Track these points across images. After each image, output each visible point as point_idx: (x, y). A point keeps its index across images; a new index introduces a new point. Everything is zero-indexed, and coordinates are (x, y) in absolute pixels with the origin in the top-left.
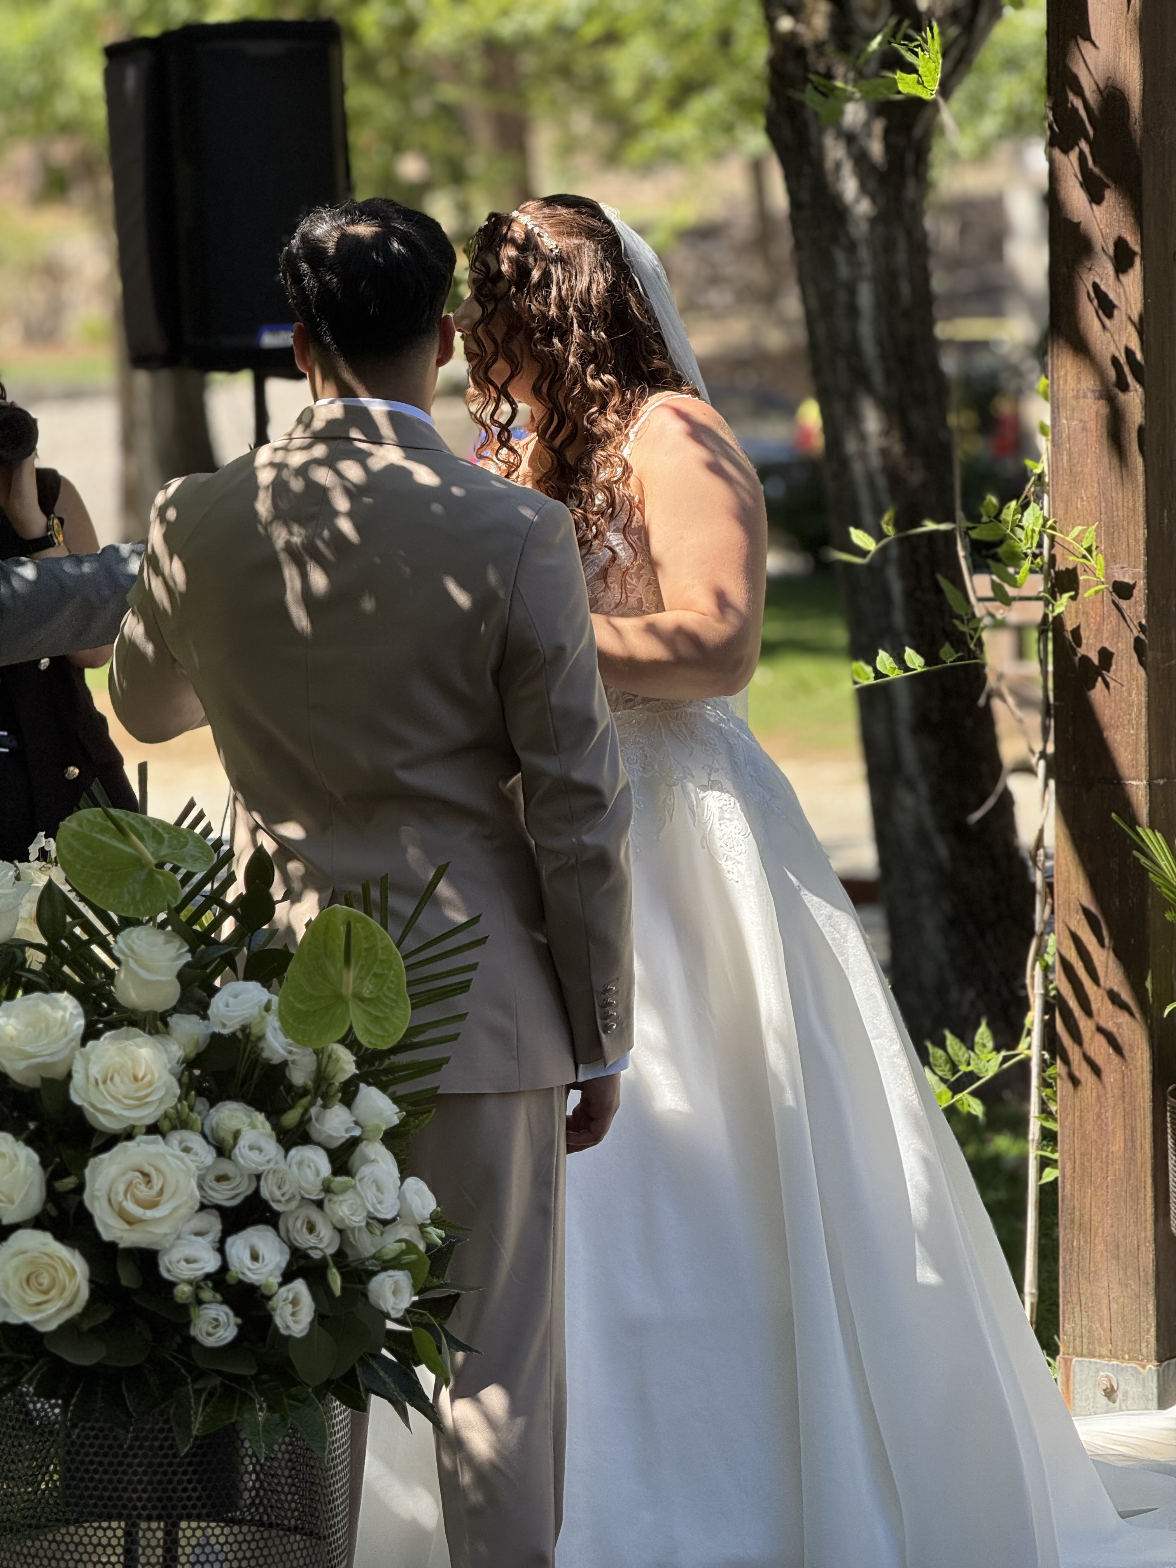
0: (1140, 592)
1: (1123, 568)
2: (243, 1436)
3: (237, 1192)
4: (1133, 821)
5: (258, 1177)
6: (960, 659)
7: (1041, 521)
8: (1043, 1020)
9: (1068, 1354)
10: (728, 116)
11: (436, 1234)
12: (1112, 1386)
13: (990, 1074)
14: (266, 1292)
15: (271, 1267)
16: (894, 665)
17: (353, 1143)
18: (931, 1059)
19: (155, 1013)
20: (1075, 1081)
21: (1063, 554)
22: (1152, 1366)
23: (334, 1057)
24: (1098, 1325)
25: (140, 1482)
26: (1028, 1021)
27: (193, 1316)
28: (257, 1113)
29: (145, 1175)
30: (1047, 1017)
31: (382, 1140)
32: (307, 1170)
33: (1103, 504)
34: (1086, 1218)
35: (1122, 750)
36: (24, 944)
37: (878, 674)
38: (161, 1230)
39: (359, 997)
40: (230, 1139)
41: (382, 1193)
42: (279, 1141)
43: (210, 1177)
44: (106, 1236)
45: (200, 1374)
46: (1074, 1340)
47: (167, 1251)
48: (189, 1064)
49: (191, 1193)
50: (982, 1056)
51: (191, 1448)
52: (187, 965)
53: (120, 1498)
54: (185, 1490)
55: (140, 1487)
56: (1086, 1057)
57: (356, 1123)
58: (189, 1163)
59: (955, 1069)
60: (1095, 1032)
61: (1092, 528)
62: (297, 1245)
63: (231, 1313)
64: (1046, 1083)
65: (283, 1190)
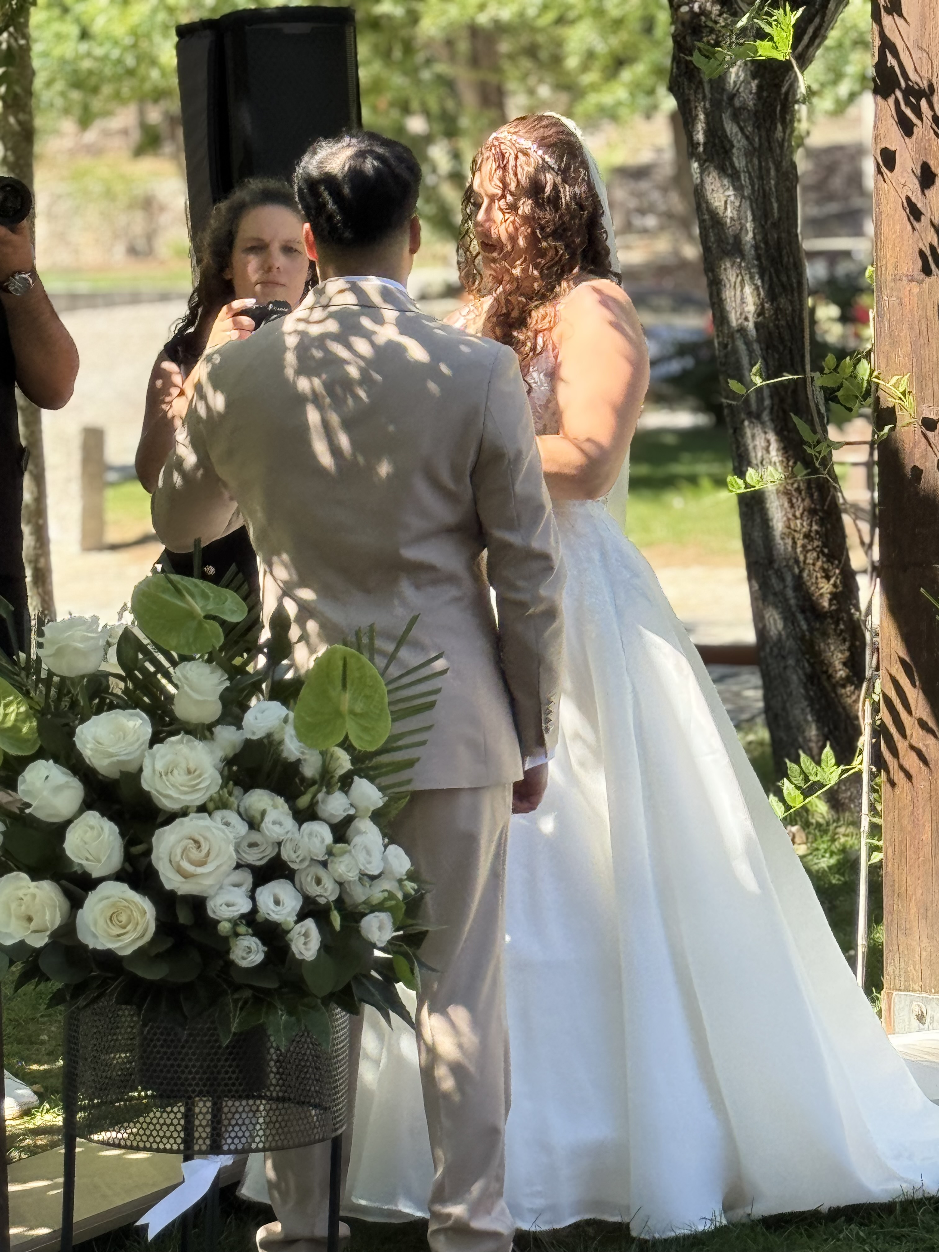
1: (929, 407)
2: (269, 1032)
3: (264, 854)
5: (279, 844)
6: (809, 474)
7: (869, 372)
8: (871, 743)
9: (890, 989)
10: (650, 82)
11: (410, 886)
12: (922, 1012)
13: (833, 783)
14: (285, 928)
15: (289, 909)
16: (758, 479)
17: (349, 820)
18: (789, 772)
19: (203, 724)
20: (893, 784)
21: (885, 397)
23: (335, 757)
24: (912, 968)
25: (194, 1066)
26: (860, 744)
27: (231, 945)
28: (279, 798)
29: (196, 842)
30: (874, 741)
31: (370, 817)
32: (315, 839)
33: (914, 360)
34: (903, 888)
36: (108, 675)
37: (747, 486)
38: (208, 882)
39: (353, 712)
40: (258, 816)
41: (370, 856)
42: (295, 818)
43: (244, 844)
44: (168, 886)
45: (238, 988)
46: (894, 979)
47: (215, 896)
48: (229, 762)
49: (229, 856)
50: (826, 770)
51: (230, 1042)
52: (227, 689)
53: (179, 1078)
54: (227, 1072)
55: (194, 1070)
56: (901, 767)
57: (352, 805)
58: (229, 834)
59: (806, 779)
60: (909, 750)
61: (906, 377)
62: (308, 893)
63: (260, 943)
64: (873, 790)
65: (298, 853)
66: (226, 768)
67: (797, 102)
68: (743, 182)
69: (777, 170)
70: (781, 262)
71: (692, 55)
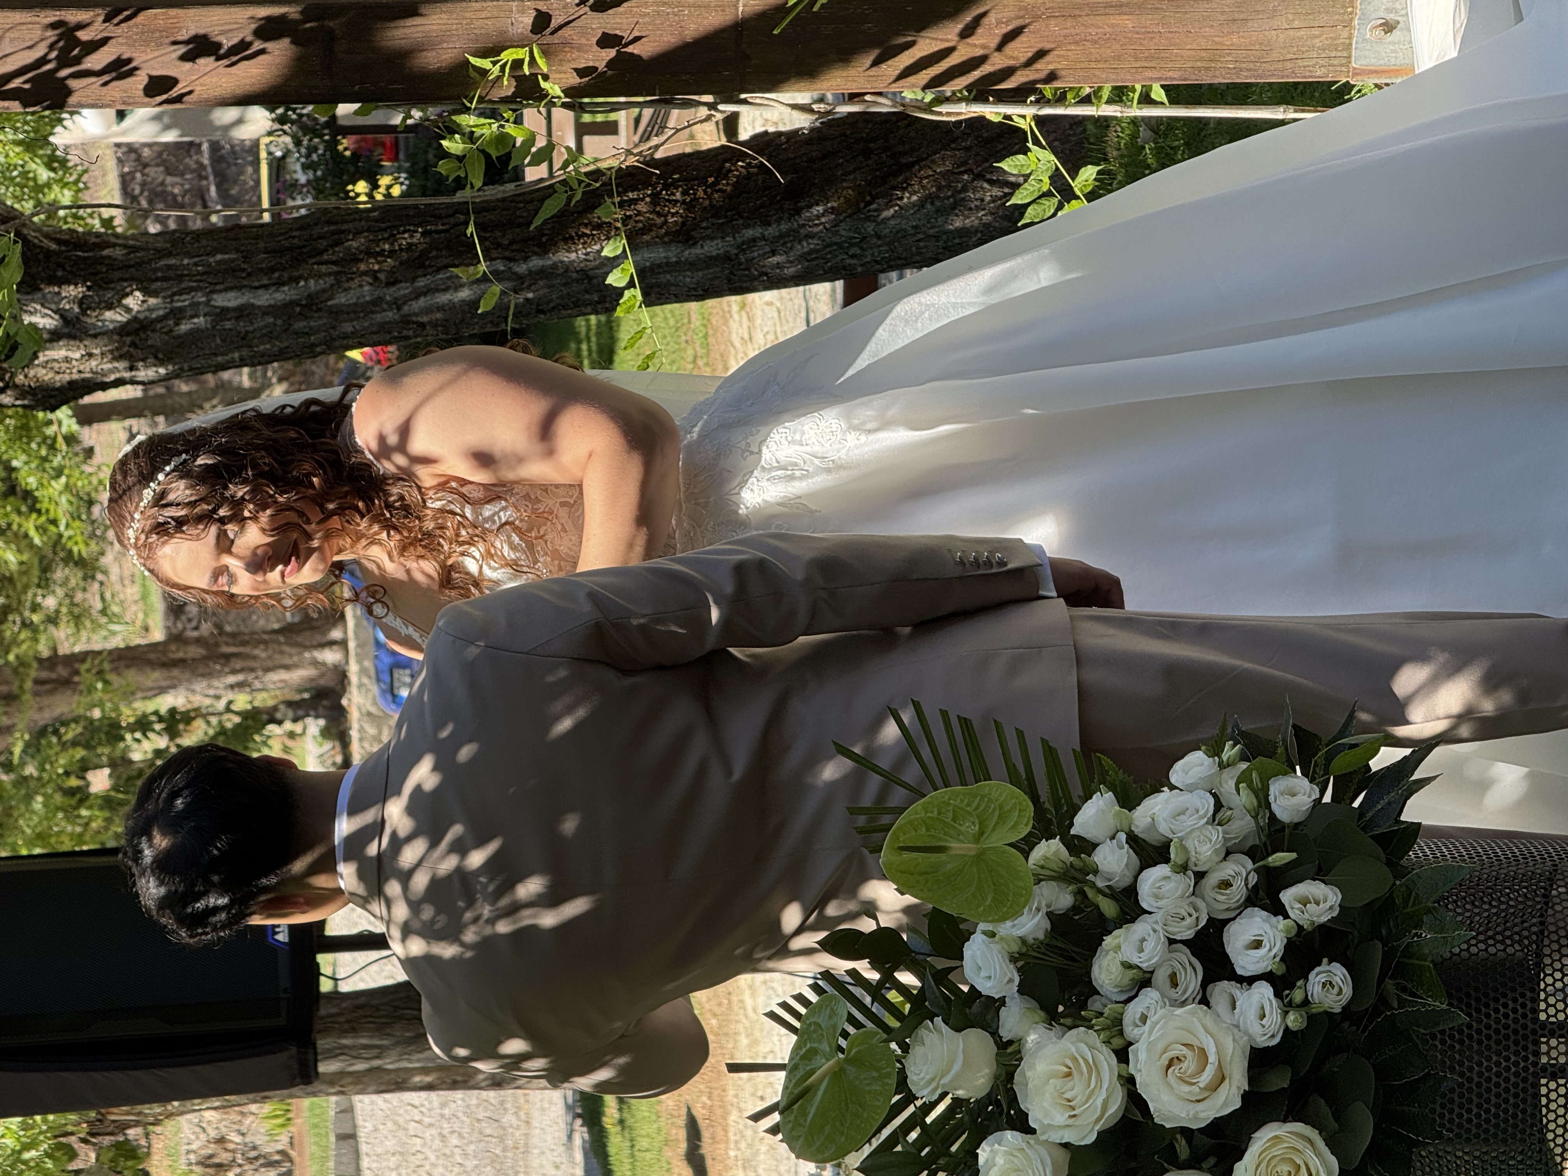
1: (515, 25)
2: (1447, 954)
3: (1187, 965)
4: (782, 10)
5: (1172, 942)
6: (614, 196)
7: (464, 113)
8: (994, 103)
9: (1348, 72)
11: (1230, 751)
12: (1381, 25)
13: (1053, 157)
14: (1294, 930)
15: (1267, 927)
16: (620, 268)
17: (1134, 840)
19: (997, 1054)
20: (1052, 77)
21: (500, 88)
23: (1042, 862)
24: (1317, 41)
25: (1498, 1064)
26: (996, 119)
27: (1320, 1010)
28: (1104, 944)
29: (1169, 1066)
30: (992, 99)
31: (1130, 811)
32: (1164, 889)
34: (1203, 54)
35: (705, 22)
37: (631, 285)
38: (1229, 1046)
39: (979, 837)
40: (1131, 973)
41: (1188, 808)
42: (1133, 920)
43: (1173, 994)
44: (1237, 1104)
45: (1382, 1000)
46: (1333, 65)
47: (1250, 1036)
48: (1052, 1018)
49: (1192, 1014)
50: (1033, 167)
51: (1462, 1010)
52: (946, 1022)
53: (1516, 1085)
54: (1506, 1016)
55: (1504, 1064)
56: (1028, 64)
57: (1113, 838)
58: (1158, 1015)
59: (1048, 194)
60: (1004, 52)
61: (471, 59)
62: (1243, 898)
63: (1317, 969)
64: (1061, 98)
65: (1185, 914)
66: (1062, 1021)
68: (186, 303)
69: (170, 255)
70: (300, 247)
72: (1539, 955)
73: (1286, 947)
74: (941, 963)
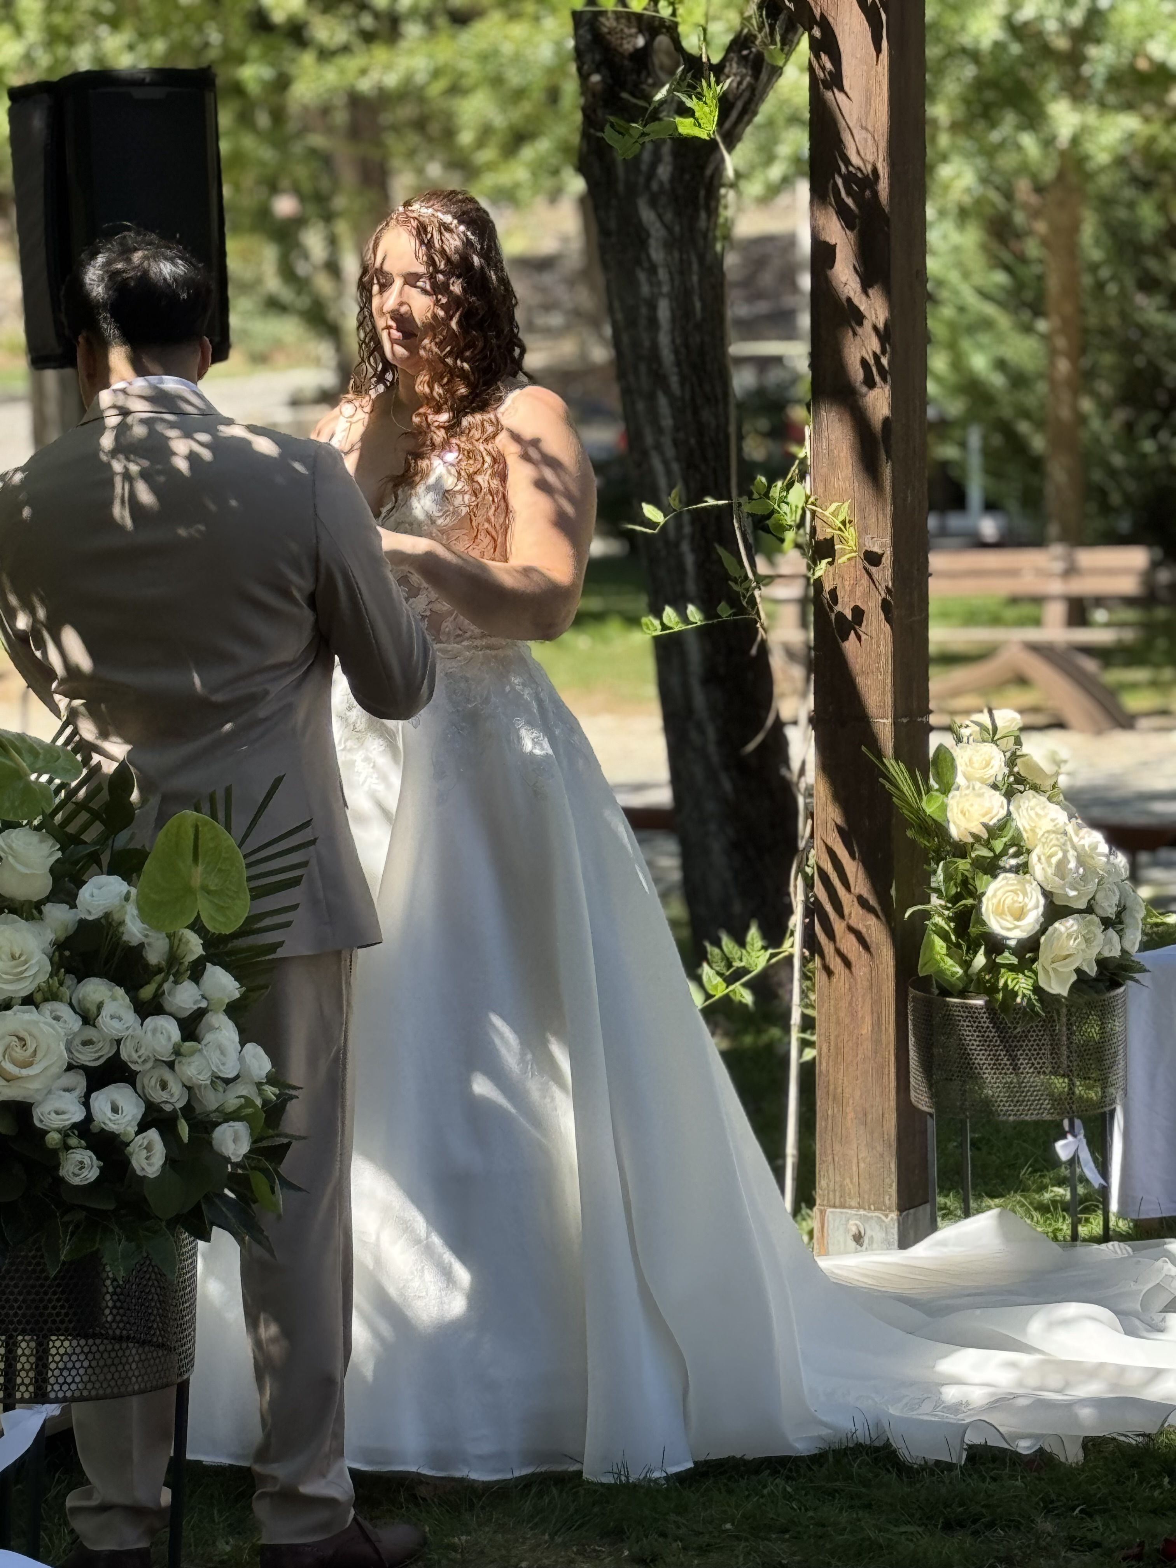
0: (887, 560)
1: (872, 538)
2: (104, 1261)
3: (100, 1054)
4: (879, 755)
5: (118, 1042)
6: (735, 614)
7: (804, 499)
8: (804, 922)
9: (823, 1205)
10: (554, 161)
11: (271, 1091)
12: (860, 1232)
13: (760, 969)
14: (126, 1139)
15: (129, 1118)
16: (677, 619)
17: (200, 1014)
18: (709, 956)
19: (31, 902)
20: (829, 972)
21: (823, 527)
22: (894, 1215)
23: (184, 940)
24: (848, 1181)
25: (16, 1300)
26: (791, 924)
27: (61, 1159)
28: (118, 988)
29: (21, 1039)
30: (807, 920)
31: (225, 1011)
32: (160, 1036)
33: (856, 485)
34: (839, 1090)
35: (872, 693)
37: (664, 627)
38: (34, 1086)
39: (205, 889)
40: (94, 1010)
41: (225, 1056)
42: (136, 1011)
43: (77, 1041)
45: (68, 1209)
46: (828, 1193)
47: (40, 1103)
48: (60, 946)
49: (58, 1055)
50: (752, 954)
51: (59, 1272)
52: (58, 861)
54: (54, 1308)
55: (16, 1305)
56: (838, 952)
57: (203, 997)
58: (60, 1030)
59: (729, 964)
60: (847, 932)
61: (847, 504)
62: (152, 1100)
63: (94, 1157)
64: (806, 976)
65: (140, 1053)
66: (57, 954)
67: (723, 185)
68: (661, 277)
69: (700, 264)
70: (704, 369)
71: (602, 131)
72: (94, 1336)
73: (113, 1133)
74: (105, 858)
